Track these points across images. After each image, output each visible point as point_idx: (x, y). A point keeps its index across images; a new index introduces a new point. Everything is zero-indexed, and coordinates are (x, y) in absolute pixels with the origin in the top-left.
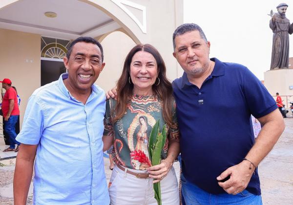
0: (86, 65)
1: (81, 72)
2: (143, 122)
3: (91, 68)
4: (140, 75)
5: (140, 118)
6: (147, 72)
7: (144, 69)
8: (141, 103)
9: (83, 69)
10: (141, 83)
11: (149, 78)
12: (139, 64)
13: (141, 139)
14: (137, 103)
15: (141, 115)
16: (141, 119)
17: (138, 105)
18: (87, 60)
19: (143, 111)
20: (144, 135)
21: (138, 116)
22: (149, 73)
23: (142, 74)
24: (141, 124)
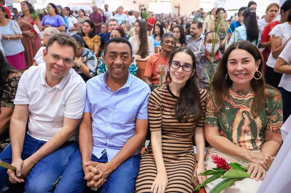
0: (118, 61)
1: (115, 66)
2: (246, 116)
3: (122, 63)
4: (237, 73)
5: (243, 112)
6: (243, 69)
7: (240, 66)
8: (242, 99)
9: (116, 65)
10: (238, 80)
11: (246, 74)
12: (235, 62)
13: (245, 132)
14: (238, 99)
15: (243, 110)
16: (244, 114)
17: (239, 101)
18: (119, 57)
19: (245, 106)
20: (248, 128)
21: (241, 111)
22: (245, 69)
23: (238, 71)
24: (244, 118)
